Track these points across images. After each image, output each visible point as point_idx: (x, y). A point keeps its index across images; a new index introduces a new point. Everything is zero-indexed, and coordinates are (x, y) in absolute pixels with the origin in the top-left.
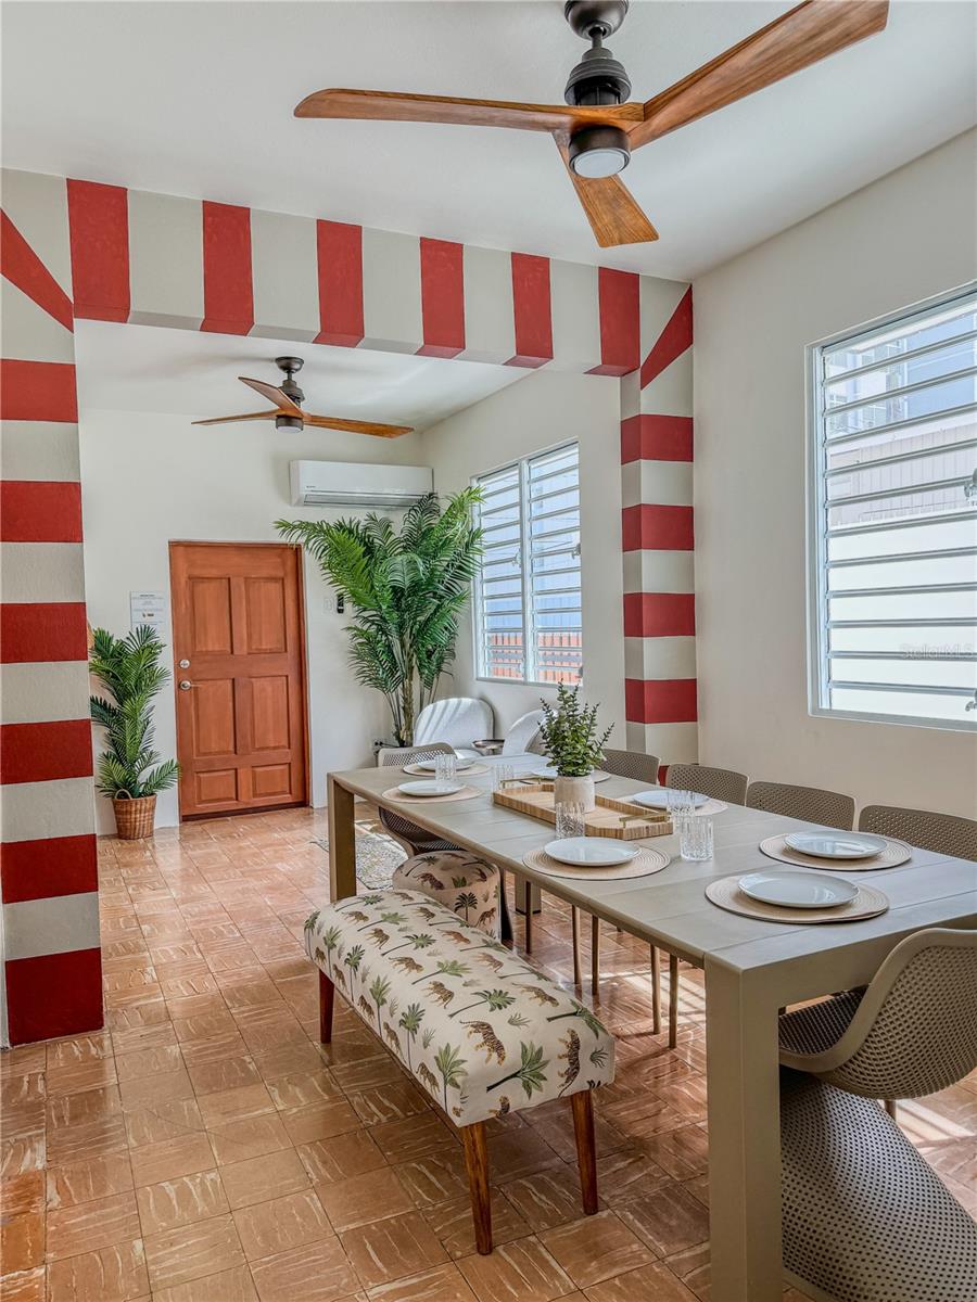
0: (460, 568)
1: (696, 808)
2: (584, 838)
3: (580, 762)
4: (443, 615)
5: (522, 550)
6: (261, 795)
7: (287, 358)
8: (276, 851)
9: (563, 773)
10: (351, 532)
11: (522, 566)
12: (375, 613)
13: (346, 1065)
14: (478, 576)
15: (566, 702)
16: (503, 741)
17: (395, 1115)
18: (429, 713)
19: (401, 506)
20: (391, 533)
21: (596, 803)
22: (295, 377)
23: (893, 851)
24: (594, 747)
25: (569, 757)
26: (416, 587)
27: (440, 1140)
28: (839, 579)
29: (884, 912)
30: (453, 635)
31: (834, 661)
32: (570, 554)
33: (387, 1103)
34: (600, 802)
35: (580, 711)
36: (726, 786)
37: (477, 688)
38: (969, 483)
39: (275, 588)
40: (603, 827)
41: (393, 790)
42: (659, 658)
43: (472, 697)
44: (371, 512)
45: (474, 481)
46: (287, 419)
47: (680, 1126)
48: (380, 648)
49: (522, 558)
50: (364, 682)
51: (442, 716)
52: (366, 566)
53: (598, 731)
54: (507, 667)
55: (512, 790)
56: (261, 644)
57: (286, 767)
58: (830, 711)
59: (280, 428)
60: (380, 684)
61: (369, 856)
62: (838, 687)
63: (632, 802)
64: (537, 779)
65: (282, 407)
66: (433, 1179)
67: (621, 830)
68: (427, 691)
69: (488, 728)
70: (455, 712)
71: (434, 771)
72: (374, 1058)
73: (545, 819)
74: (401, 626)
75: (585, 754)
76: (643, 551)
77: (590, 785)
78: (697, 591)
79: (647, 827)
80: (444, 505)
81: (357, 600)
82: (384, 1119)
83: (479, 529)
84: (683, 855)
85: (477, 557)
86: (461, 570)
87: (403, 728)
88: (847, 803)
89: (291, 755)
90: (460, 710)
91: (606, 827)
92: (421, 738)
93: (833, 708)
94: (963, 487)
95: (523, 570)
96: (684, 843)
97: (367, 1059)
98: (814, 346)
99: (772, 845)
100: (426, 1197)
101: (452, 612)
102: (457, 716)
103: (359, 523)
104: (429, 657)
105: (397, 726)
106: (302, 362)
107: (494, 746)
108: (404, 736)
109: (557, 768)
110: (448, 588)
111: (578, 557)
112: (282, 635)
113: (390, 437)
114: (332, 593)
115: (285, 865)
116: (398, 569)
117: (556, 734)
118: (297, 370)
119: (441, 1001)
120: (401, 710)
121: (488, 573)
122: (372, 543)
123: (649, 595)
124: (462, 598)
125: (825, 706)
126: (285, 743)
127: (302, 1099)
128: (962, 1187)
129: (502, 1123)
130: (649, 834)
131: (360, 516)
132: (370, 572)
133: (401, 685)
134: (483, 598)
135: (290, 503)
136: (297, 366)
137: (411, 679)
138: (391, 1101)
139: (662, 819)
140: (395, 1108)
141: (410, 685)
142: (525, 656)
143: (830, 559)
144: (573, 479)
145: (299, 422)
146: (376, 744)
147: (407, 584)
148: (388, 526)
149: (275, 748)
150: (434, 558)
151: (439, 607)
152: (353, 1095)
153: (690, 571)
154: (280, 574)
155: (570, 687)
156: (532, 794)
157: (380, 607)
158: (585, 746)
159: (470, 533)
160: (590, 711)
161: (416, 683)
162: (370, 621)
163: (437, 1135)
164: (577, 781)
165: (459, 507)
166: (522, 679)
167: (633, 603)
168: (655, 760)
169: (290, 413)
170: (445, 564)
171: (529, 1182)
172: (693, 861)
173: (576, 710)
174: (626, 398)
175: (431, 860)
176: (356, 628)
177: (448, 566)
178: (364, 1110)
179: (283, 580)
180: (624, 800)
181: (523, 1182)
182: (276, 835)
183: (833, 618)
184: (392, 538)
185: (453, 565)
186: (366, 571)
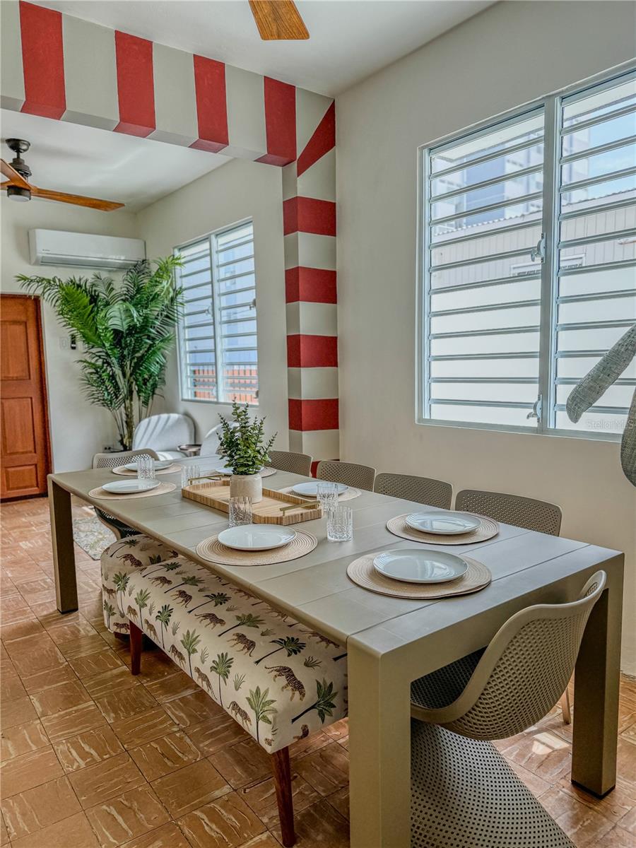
0: (167, 316)
1: (339, 495)
2: (251, 526)
3: (251, 463)
4: (154, 352)
5: (213, 303)
6: (13, 489)
7: (14, 140)
8: (21, 532)
9: (236, 472)
10: (79, 286)
11: (213, 315)
12: (101, 349)
13: (56, 715)
14: (181, 322)
15: (239, 416)
16: (200, 445)
17: (94, 760)
18: (146, 426)
19: (121, 268)
20: (113, 289)
21: (263, 494)
22: (22, 156)
23: (486, 527)
24: (262, 452)
25: (242, 461)
26: (132, 330)
27: (129, 780)
28: (438, 325)
29: (489, 584)
30: (162, 367)
31: (433, 384)
32: (248, 307)
33: (87, 748)
34: (266, 493)
35: (251, 423)
36: (360, 477)
37: (183, 407)
38: (534, 251)
39: (19, 329)
40: (266, 516)
41: (98, 489)
42: (312, 383)
43: (178, 413)
44: (97, 272)
45: (176, 250)
46: (16, 190)
47: (325, 744)
48: (105, 376)
49: (213, 310)
50: (93, 402)
51: (155, 428)
52: (92, 312)
53: (265, 439)
54: (207, 392)
55: (197, 487)
56: (9, 373)
57: (33, 467)
58: (430, 420)
59: (10, 196)
60: (108, 403)
61: (96, 534)
62: (435, 403)
63: (290, 493)
64: (220, 475)
65: (12, 180)
66: (120, 819)
67: (281, 518)
68: (144, 409)
69: (190, 435)
70: (165, 424)
71: (136, 471)
72: (80, 707)
73: (220, 509)
74: (122, 358)
75: (254, 457)
76: (301, 303)
77: (258, 481)
78: (339, 335)
79: (302, 514)
80: (154, 268)
81: (87, 339)
82: (83, 764)
83: (181, 288)
84: (329, 538)
85: (180, 309)
86: (169, 318)
87: (126, 437)
88: (447, 488)
89: (37, 458)
90: (170, 423)
91: (270, 516)
92: (139, 444)
93: (432, 418)
94: (530, 256)
95: (214, 319)
96: (329, 527)
97: (75, 708)
98: (423, 148)
99: (395, 524)
100: (111, 839)
101: (162, 349)
102: (167, 427)
103: (87, 281)
104: (145, 384)
105: (121, 435)
106: (29, 144)
107: (194, 449)
108: (126, 441)
109: (232, 468)
110: (158, 332)
111: (254, 310)
112: (26, 366)
113: (106, 210)
114: (67, 333)
115: (27, 542)
116: (116, 317)
117: (231, 441)
118: (25, 150)
119: (184, 602)
120: (125, 424)
121: (188, 321)
122: (98, 296)
123: (303, 335)
124: (168, 339)
125: (426, 416)
126: (31, 448)
127: (12, 752)
128: (532, 775)
129: (184, 757)
130: (303, 519)
131: (87, 276)
132: (94, 317)
133: (123, 405)
134: (185, 340)
135: (30, 264)
136: (24, 147)
137: (131, 400)
138: (91, 746)
139: (313, 507)
140: (93, 752)
141: (131, 405)
142: (217, 383)
143: (432, 310)
144: (249, 249)
145: (27, 193)
146: (106, 449)
147: (126, 327)
148: (110, 284)
149: (23, 453)
150: (146, 308)
151: (151, 346)
152: (59, 744)
153: (334, 319)
154: (23, 318)
155: (243, 405)
156: (214, 489)
157: (104, 345)
158: (254, 451)
159: (174, 290)
160: (258, 423)
161: (136, 404)
162: (97, 356)
163: (126, 776)
164: (248, 478)
165: (165, 270)
166: (215, 400)
167: (294, 343)
168: (307, 458)
169: (18, 184)
170: (156, 313)
171: (202, 812)
172: (335, 542)
173: (247, 422)
174: (287, 183)
175: (133, 543)
176: (85, 361)
177: (158, 315)
178: (66, 757)
179: (26, 323)
180: (284, 491)
181: (198, 813)
182: (24, 520)
183: (433, 354)
184: (114, 293)
185: (161, 314)
186: (91, 316)
